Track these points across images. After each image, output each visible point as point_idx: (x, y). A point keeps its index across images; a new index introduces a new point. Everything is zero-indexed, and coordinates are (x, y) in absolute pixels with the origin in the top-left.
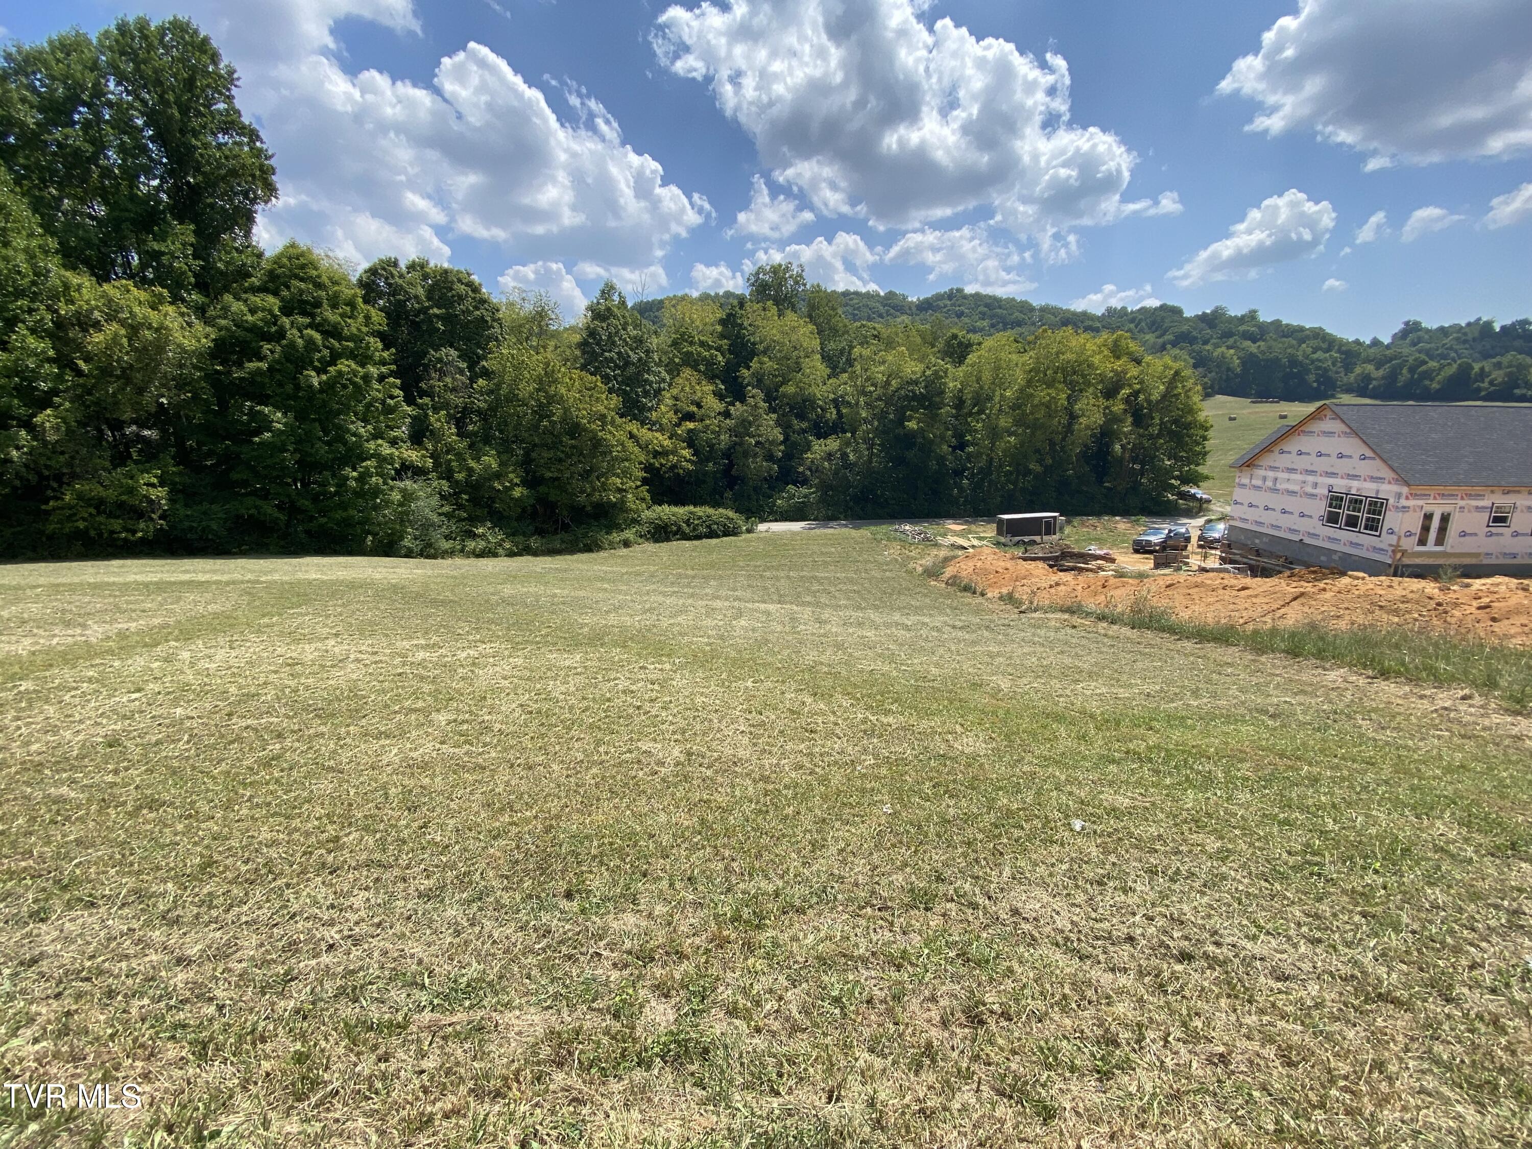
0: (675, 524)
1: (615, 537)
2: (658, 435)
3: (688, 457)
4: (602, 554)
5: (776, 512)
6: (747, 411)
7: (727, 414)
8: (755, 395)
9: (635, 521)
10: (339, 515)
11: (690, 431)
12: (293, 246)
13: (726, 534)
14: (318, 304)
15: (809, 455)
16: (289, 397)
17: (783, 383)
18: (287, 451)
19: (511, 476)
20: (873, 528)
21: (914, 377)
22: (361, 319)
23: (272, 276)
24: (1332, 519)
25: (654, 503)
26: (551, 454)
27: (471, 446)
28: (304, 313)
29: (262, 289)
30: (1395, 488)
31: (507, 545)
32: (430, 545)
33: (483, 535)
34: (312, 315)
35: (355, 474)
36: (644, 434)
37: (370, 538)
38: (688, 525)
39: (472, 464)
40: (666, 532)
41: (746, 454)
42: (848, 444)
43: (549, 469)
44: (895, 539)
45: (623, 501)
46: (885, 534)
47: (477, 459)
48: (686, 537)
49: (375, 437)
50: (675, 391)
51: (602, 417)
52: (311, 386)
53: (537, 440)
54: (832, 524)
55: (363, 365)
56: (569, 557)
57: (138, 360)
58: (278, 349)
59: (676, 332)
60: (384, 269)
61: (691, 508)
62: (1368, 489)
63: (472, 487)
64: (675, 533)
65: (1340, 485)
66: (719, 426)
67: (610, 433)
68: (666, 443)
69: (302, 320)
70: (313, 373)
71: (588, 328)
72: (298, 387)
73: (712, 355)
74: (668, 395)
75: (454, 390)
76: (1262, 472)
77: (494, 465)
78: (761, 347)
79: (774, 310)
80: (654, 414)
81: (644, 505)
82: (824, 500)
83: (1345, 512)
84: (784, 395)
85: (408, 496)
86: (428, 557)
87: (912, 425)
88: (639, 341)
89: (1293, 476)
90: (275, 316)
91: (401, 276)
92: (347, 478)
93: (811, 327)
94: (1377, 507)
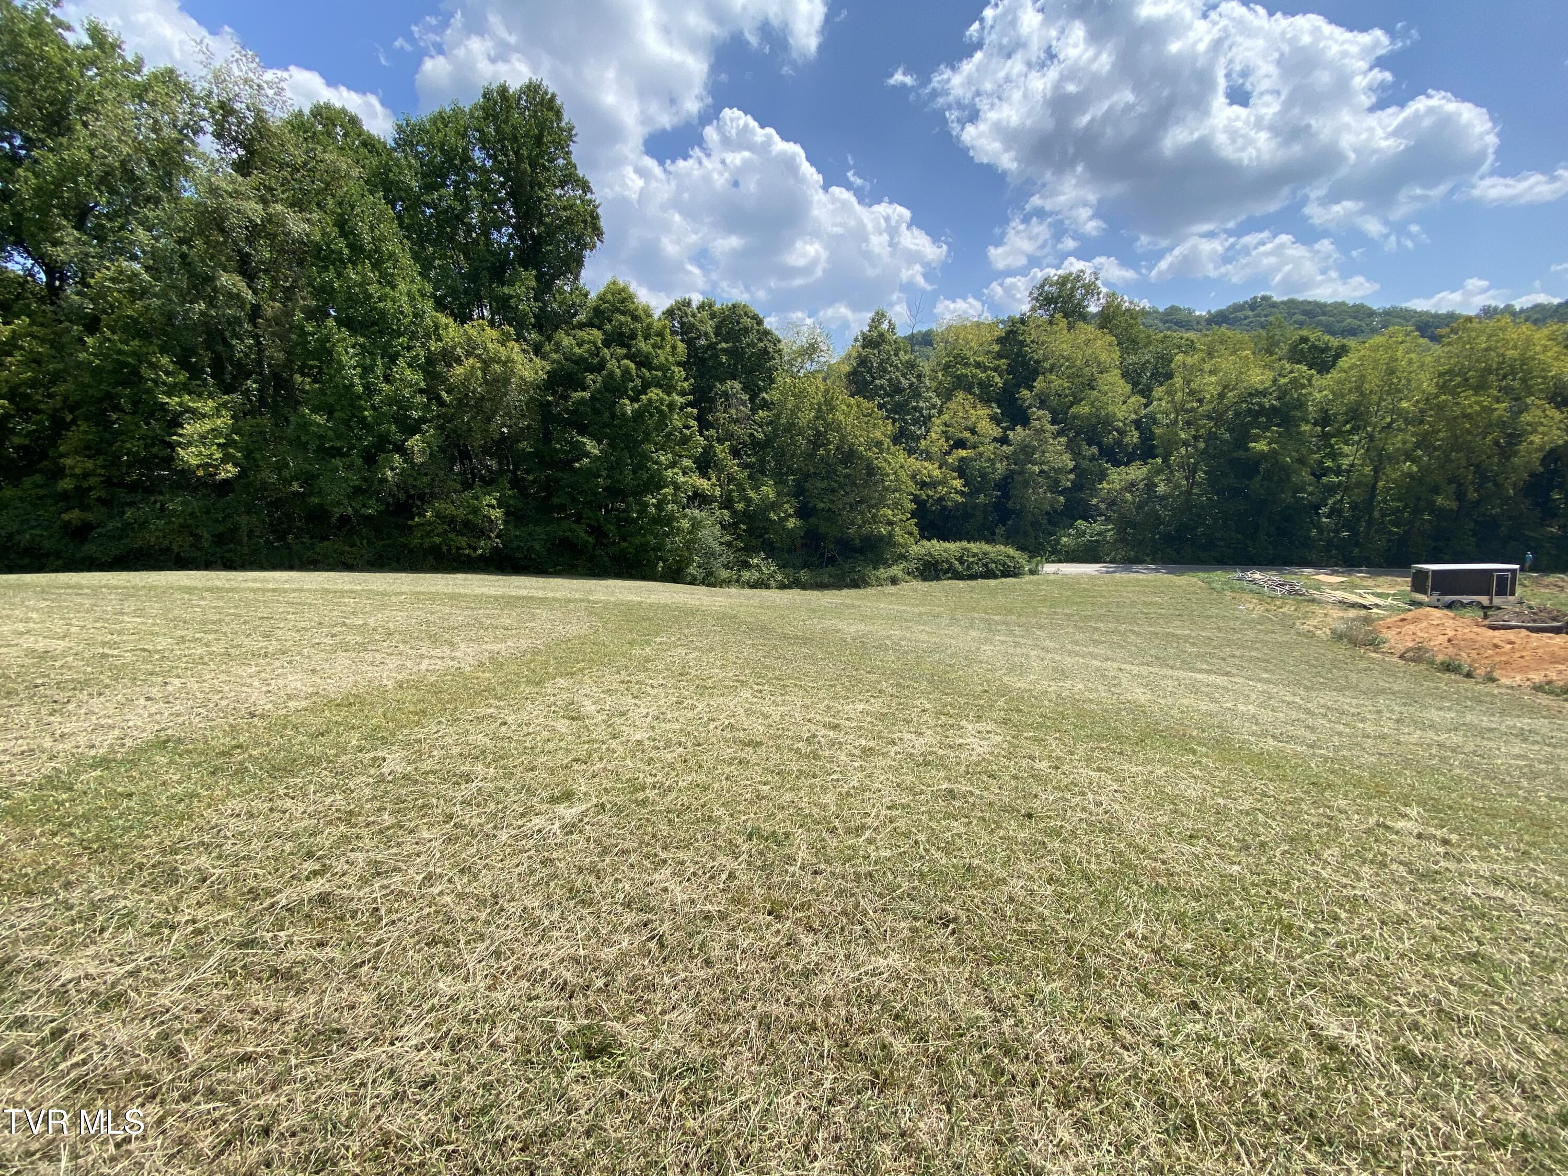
0: (947, 561)
1: (883, 573)
2: (926, 464)
3: (959, 487)
4: (870, 591)
5: (1060, 551)
6: (1029, 436)
7: (1004, 440)
8: (1041, 417)
9: (904, 557)
10: (638, 540)
11: (962, 459)
12: (614, 283)
13: (1006, 574)
14: (633, 336)
15: (1105, 485)
16: (606, 425)
17: (1072, 404)
18: (600, 476)
19: (787, 506)
20: (1201, 575)
21: (1261, 387)
22: (668, 348)
23: (597, 311)
25: (923, 537)
26: (825, 484)
27: (750, 477)
28: (622, 345)
29: (590, 324)
31: (779, 577)
32: (711, 574)
33: (757, 565)
34: (628, 347)
35: (654, 501)
36: (913, 463)
37: (661, 564)
38: (961, 563)
39: (751, 494)
40: (936, 570)
41: (1026, 484)
42: (1159, 472)
43: (822, 500)
44: (1243, 590)
45: (891, 535)
46: (1225, 583)
47: (756, 488)
48: (958, 576)
49: (673, 465)
51: (879, 444)
52: (624, 414)
53: (812, 470)
54: (1135, 568)
55: (669, 394)
56: (837, 592)
57: (488, 392)
58: (599, 379)
59: (948, 355)
60: (679, 309)
61: (965, 544)
63: (750, 517)
64: (947, 571)
66: (994, 453)
67: (886, 460)
68: (936, 473)
69: (621, 351)
70: (627, 402)
71: (860, 355)
72: (613, 416)
73: (988, 377)
74: (938, 422)
75: (737, 421)
77: (772, 496)
78: (1047, 365)
79: (1063, 323)
80: (923, 442)
81: (912, 539)
82: (1122, 539)
84: (1075, 417)
85: (695, 525)
86: (708, 585)
87: (1261, 446)
88: (911, 365)
90: (598, 348)
91: (693, 315)
92: (648, 505)
93: (1110, 338)
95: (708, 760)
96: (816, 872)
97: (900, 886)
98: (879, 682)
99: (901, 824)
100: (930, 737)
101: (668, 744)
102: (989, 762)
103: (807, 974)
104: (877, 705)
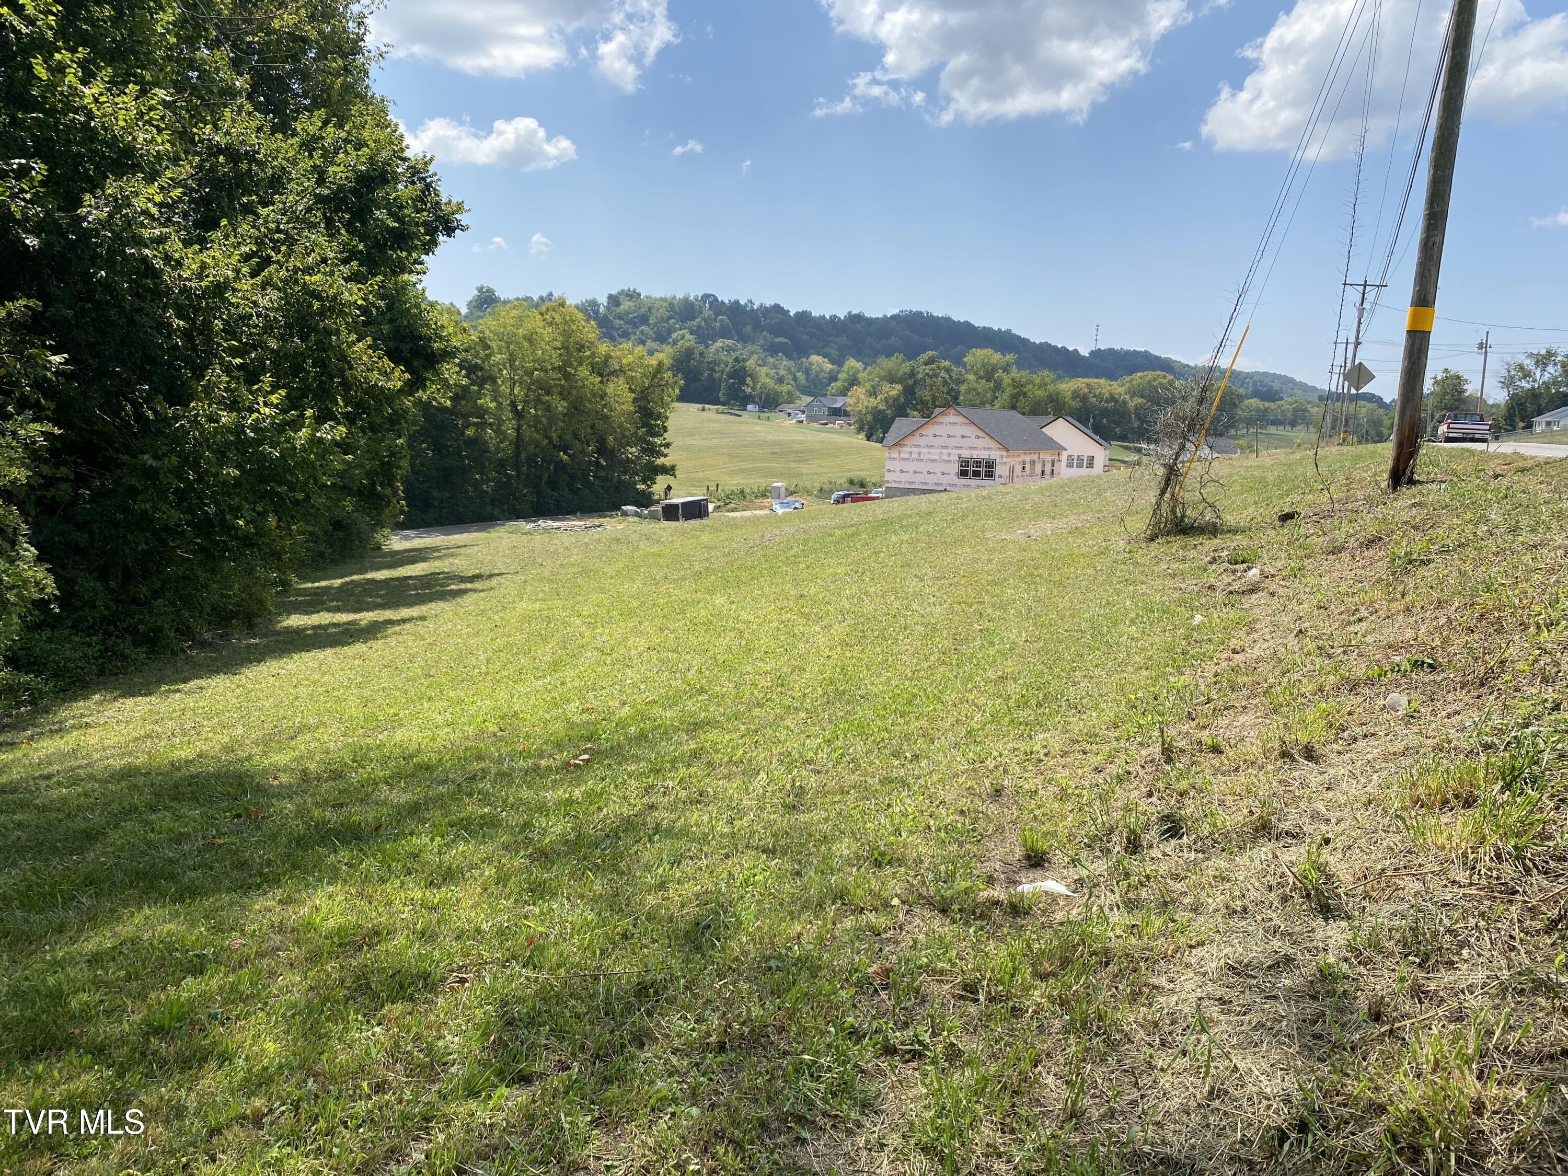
24: (964, 473)
30: (999, 453)
62: (984, 455)
65: (966, 454)
76: (908, 449)
83: (971, 469)
89: (932, 450)
94: (990, 464)
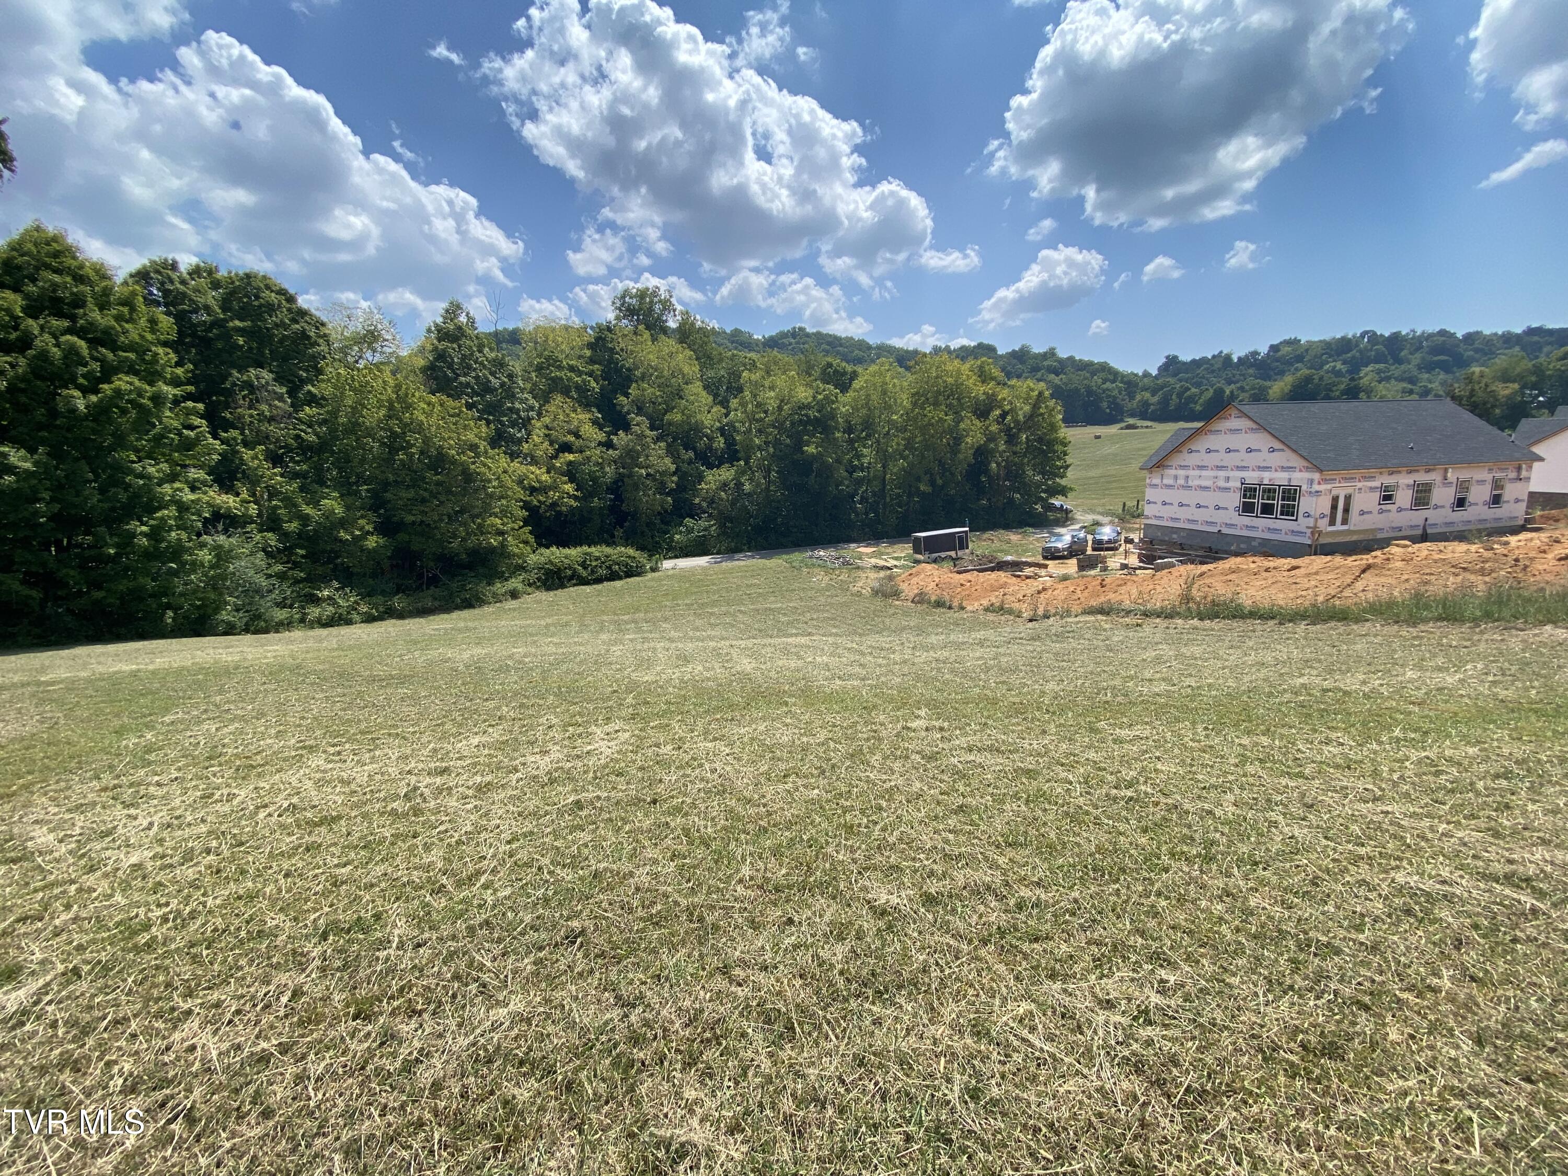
0: (570, 568)
1: (499, 587)
2: (532, 468)
3: (571, 492)
4: (487, 609)
5: (675, 548)
6: (631, 440)
7: (609, 445)
8: (640, 423)
9: (522, 568)
10: (123, 586)
11: (570, 463)
12: (38, 228)
13: (630, 574)
14: (78, 302)
15: (703, 485)
16: (41, 427)
17: (666, 412)
18: (39, 500)
19: (362, 522)
20: (785, 556)
21: (806, 402)
22: (143, 322)
24: (1247, 508)
25: (540, 545)
26: (411, 494)
27: (302, 489)
28: (61, 315)
30: (1307, 475)
31: (364, 608)
32: (258, 617)
33: (330, 598)
34: (72, 318)
35: (144, 528)
36: (517, 466)
37: (170, 613)
38: (585, 568)
39: (308, 510)
40: (560, 578)
41: (636, 487)
42: (743, 473)
43: (410, 512)
44: (813, 565)
45: (503, 545)
46: (802, 561)
47: (316, 504)
48: (584, 582)
49: (172, 478)
50: (547, 420)
51: (473, 447)
52: (74, 410)
53: (391, 478)
54: (737, 556)
55: (151, 383)
56: (446, 616)
58: (22, 362)
59: (540, 356)
60: (158, 272)
61: (585, 548)
62: (1281, 478)
63: (309, 538)
64: (571, 578)
65: (1252, 477)
66: (602, 457)
67: (485, 465)
68: (545, 477)
69: (60, 323)
70: (77, 393)
71: (435, 349)
72: (54, 413)
73: (584, 381)
74: (538, 424)
75: (271, 420)
76: (1172, 472)
77: (339, 510)
78: (638, 373)
79: (647, 335)
80: (526, 446)
81: (528, 548)
82: (724, 532)
83: (1259, 501)
84: (670, 423)
85: (222, 556)
86: (256, 632)
87: (811, 449)
88: (500, 364)
89: (1204, 473)
90: (16, 318)
91: (183, 282)
92: (133, 535)
93: (689, 353)
94: (1291, 494)
95: (254, 860)
96: (419, 945)
97: (522, 921)
98: (499, 708)
99: (522, 855)
100: (556, 753)
101: (188, 856)
102: (617, 761)
103: (408, 1067)
104: (496, 734)
